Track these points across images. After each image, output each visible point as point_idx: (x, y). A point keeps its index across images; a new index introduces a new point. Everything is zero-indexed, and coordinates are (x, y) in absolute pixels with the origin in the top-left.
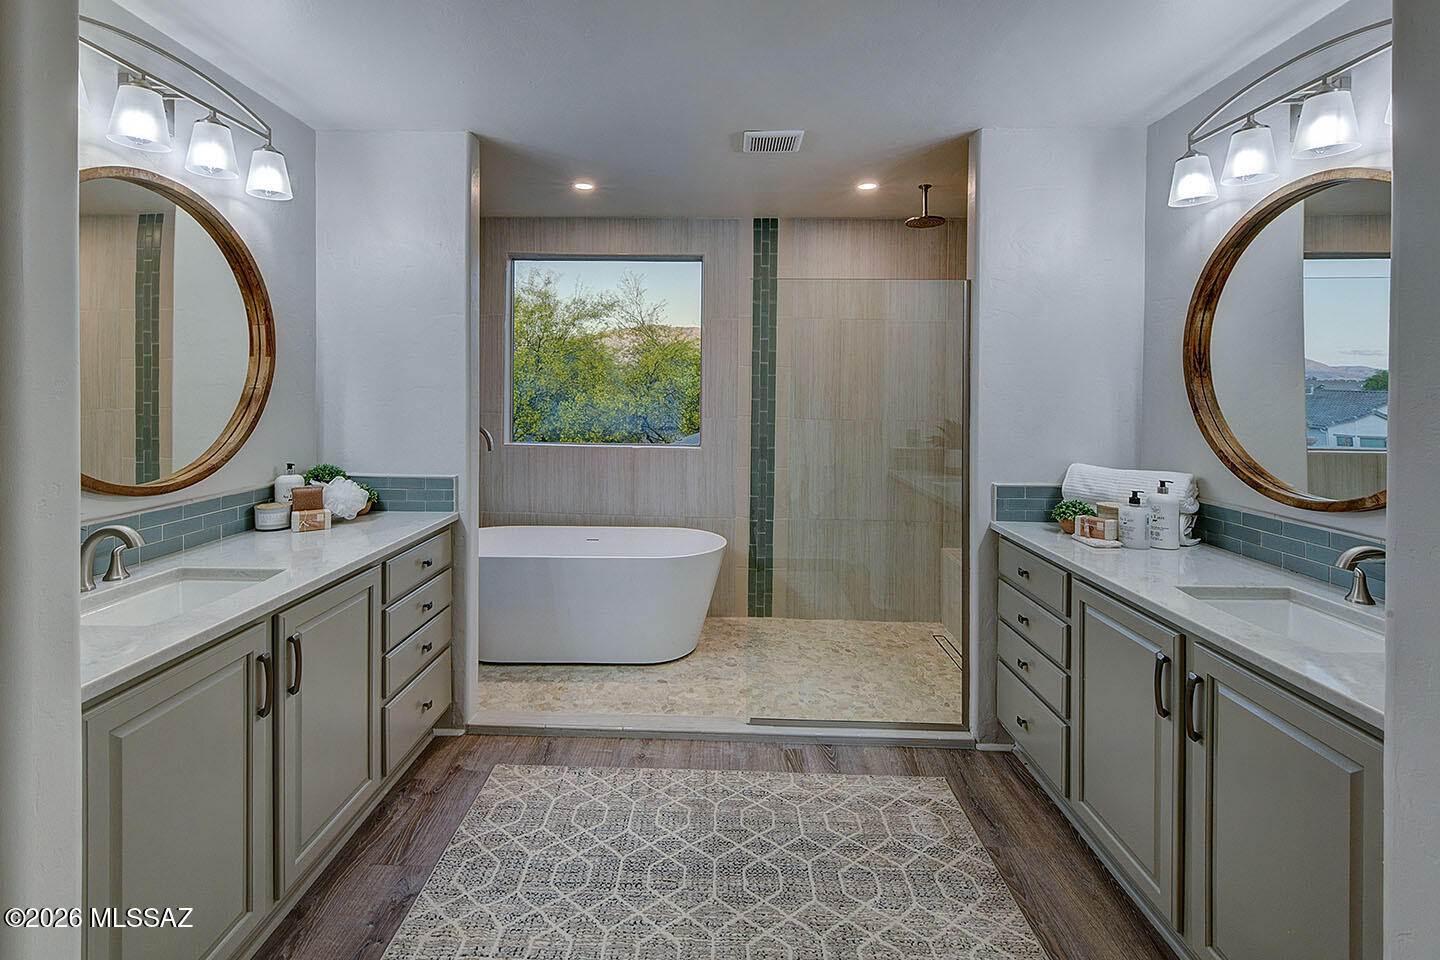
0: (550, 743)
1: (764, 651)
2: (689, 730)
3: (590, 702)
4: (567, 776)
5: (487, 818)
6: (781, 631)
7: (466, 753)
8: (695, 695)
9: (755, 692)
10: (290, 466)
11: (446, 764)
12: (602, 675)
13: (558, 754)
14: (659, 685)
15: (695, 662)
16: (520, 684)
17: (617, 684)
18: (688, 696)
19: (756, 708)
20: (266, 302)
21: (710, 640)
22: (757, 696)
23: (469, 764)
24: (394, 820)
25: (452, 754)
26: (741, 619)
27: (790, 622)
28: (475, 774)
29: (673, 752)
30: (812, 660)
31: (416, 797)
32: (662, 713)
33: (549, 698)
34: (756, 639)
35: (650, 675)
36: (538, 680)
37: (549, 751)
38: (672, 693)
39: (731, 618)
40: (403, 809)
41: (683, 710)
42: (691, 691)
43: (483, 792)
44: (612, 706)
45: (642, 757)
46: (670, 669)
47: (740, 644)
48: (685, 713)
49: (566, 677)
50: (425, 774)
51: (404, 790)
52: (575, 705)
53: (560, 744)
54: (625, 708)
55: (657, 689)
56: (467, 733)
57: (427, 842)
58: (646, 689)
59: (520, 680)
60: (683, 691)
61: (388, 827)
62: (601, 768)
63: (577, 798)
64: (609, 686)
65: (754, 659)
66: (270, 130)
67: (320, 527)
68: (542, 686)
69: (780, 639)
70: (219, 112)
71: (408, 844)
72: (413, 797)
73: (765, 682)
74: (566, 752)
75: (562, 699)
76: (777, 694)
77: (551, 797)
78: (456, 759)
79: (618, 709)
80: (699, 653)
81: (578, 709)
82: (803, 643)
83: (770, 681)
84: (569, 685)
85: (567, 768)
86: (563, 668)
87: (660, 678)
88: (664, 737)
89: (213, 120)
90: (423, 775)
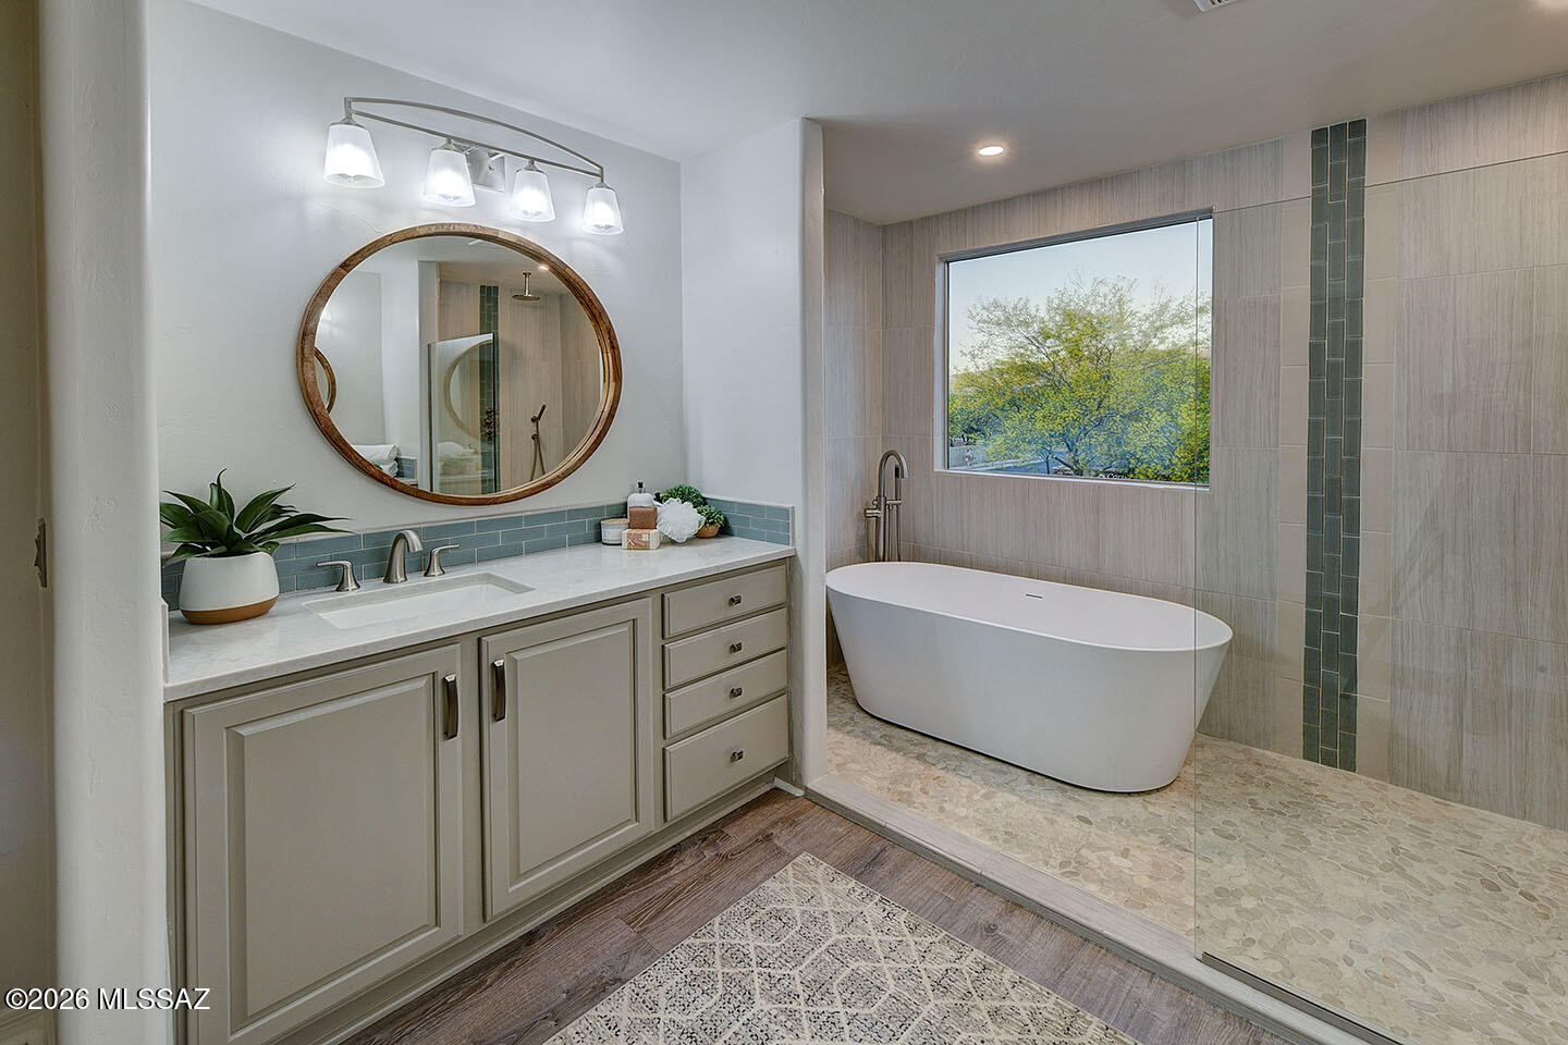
0: (883, 850)
1: (1307, 830)
2: (1084, 921)
3: (963, 812)
4: (873, 911)
5: (748, 922)
6: (1366, 805)
7: (790, 821)
8: (1125, 863)
9: (1248, 903)
10: (641, 485)
11: (761, 826)
12: (1001, 779)
13: (882, 871)
14: (1077, 824)
15: (1160, 807)
16: (894, 754)
17: (1015, 799)
18: (1115, 860)
19: (1234, 933)
20: (610, 331)
21: (1206, 777)
22: (1246, 910)
23: (782, 838)
24: (672, 873)
25: (772, 819)
26: (1286, 758)
27: (1398, 793)
28: (779, 852)
29: (1044, 946)
30: (1420, 885)
31: (709, 854)
32: (1057, 871)
33: (916, 785)
34: (1303, 801)
35: (1071, 803)
36: (920, 757)
37: (876, 860)
38: (1090, 845)
39: (1268, 753)
40: (688, 862)
41: (1093, 881)
42: (1125, 853)
43: (768, 883)
44: (989, 831)
45: (990, 929)
46: (1107, 806)
47: (1264, 804)
48: (1093, 888)
49: (953, 764)
50: (734, 830)
51: (704, 840)
52: (942, 810)
53: (896, 855)
54: (1005, 841)
55: (1068, 828)
56: (805, 797)
57: (678, 919)
58: (1052, 822)
59: (898, 750)
60: (1109, 848)
61: (662, 878)
62: (921, 919)
63: (864, 950)
64: (1002, 798)
65: (1279, 837)
66: (602, 168)
67: (646, 547)
68: (917, 767)
69: (1357, 820)
70: (539, 160)
71: (661, 911)
72: (706, 853)
73: (1278, 891)
74: (896, 871)
75: (931, 794)
76: (1294, 923)
77: (834, 930)
78: (774, 824)
79: (995, 838)
80: (1172, 795)
81: (942, 816)
82: (1406, 843)
83: (1291, 893)
84: (950, 777)
85: (878, 898)
86: (957, 752)
87: (1086, 814)
88: (1042, 914)
89: (531, 168)
90: (730, 830)
